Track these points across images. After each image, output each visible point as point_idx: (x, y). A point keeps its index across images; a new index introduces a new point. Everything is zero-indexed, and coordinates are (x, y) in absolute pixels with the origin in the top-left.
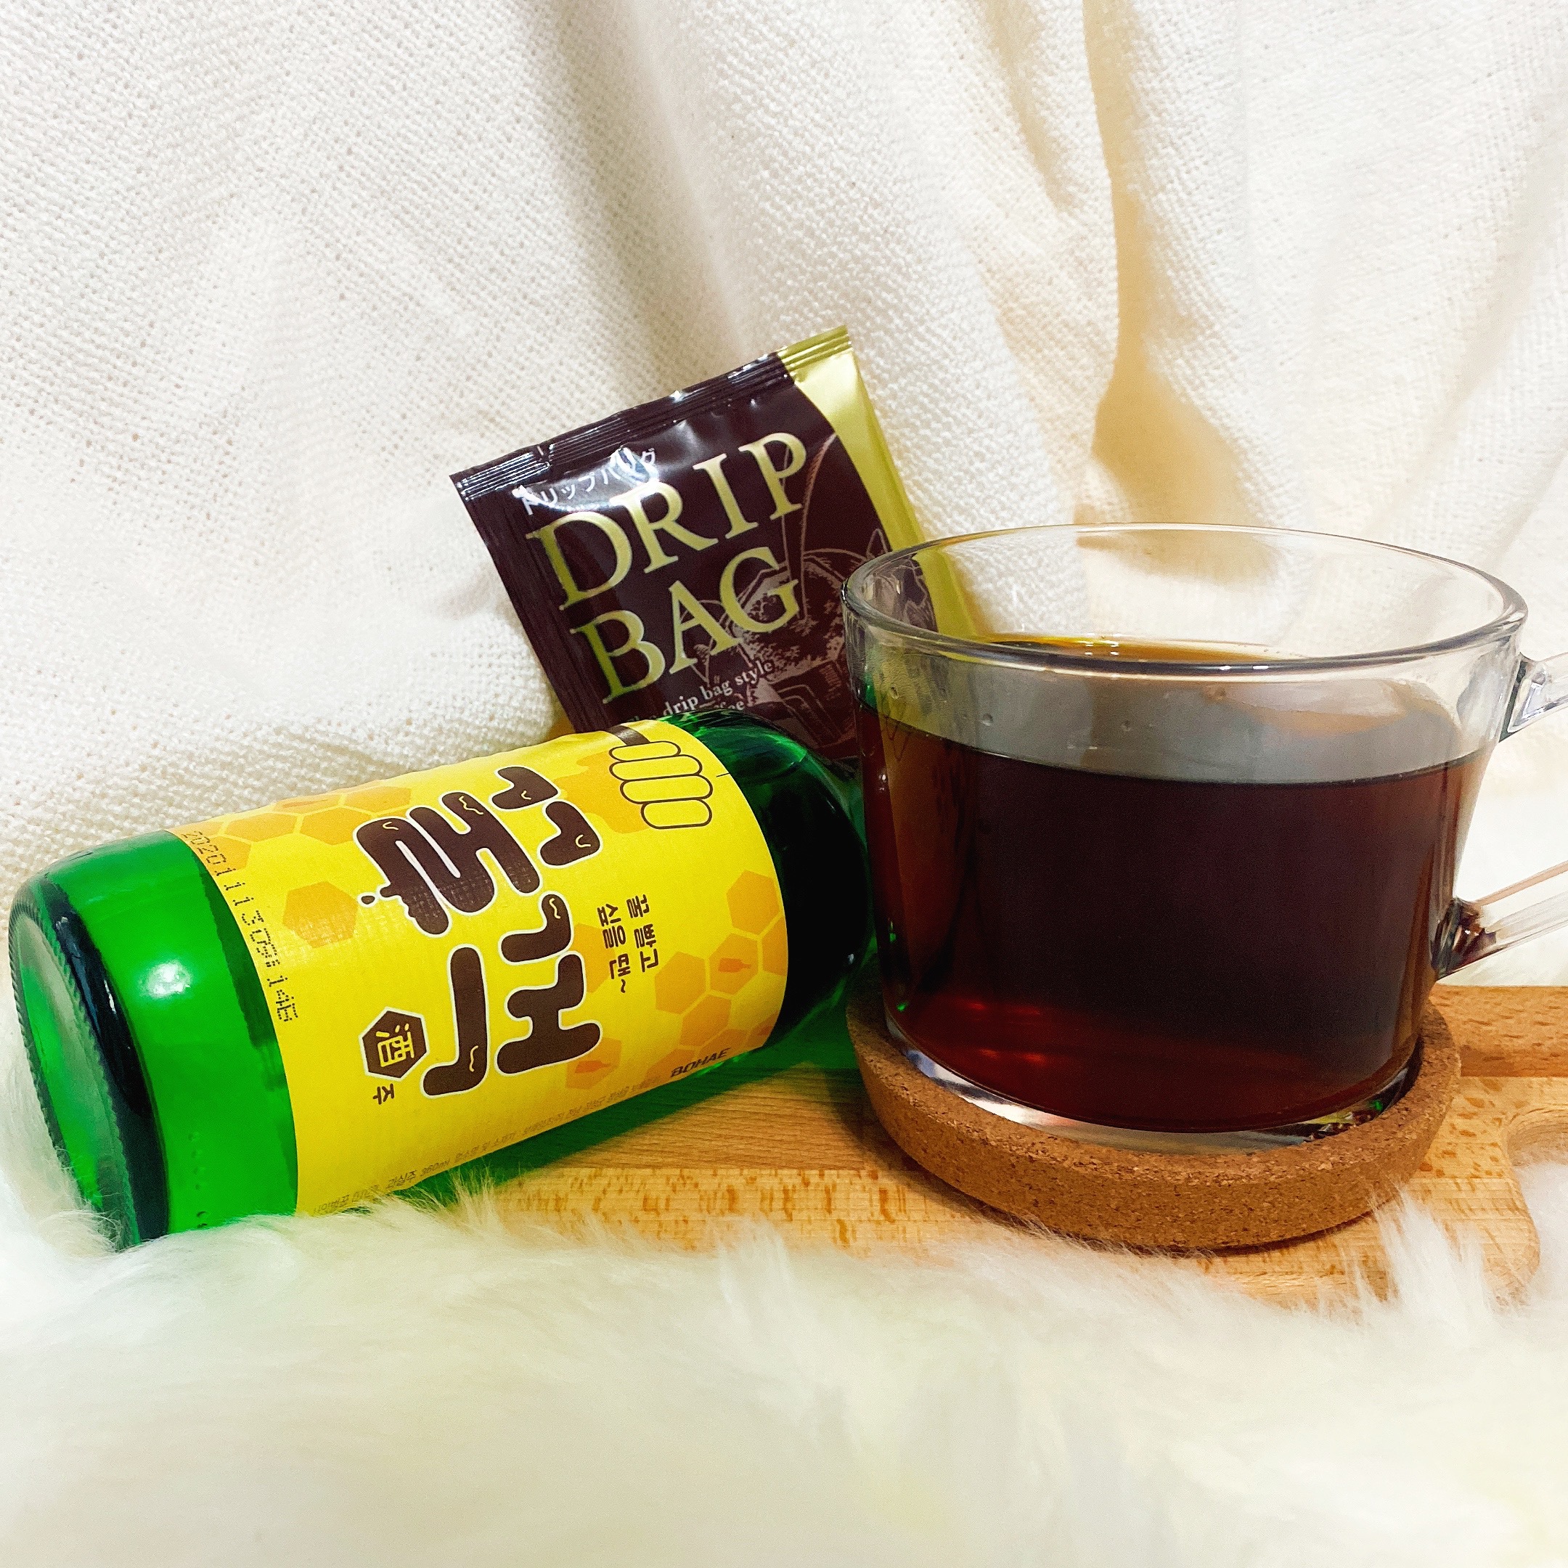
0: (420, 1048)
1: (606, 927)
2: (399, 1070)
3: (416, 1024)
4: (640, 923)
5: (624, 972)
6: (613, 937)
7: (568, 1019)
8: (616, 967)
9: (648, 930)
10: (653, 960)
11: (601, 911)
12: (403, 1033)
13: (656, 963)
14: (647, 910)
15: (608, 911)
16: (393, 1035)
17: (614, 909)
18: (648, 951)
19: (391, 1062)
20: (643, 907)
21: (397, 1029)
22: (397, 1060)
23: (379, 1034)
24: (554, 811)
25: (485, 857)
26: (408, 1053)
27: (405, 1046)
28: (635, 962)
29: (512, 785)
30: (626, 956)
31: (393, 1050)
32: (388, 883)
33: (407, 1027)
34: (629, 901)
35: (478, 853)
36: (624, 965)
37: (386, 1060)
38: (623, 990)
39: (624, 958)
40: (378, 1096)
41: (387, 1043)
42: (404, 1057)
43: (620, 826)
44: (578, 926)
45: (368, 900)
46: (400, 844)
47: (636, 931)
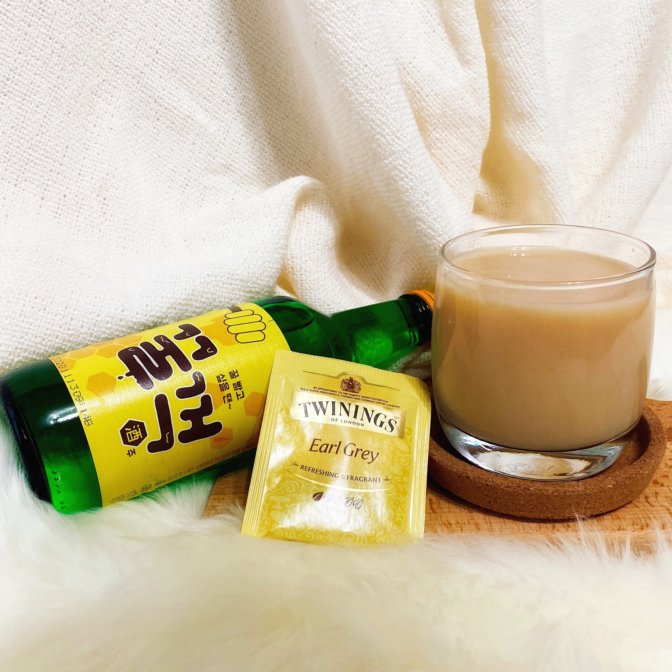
0: (144, 434)
1: (220, 383)
2: (136, 443)
3: (142, 425)
4: (235, 381)
5: (230, 400)
6: (224, 387)
7: (207, 420)
8: (226, 399)
9: (239, 384)
10: (242, 395)
11: (218, 377)
12: (137, 428)
13: (243, 397)
14: (238, 376)
15: (221, 377)
16: (132, 429)
17: (223, 376)
18: (239, 392)
19: (132, 440)
20: (236, 374)
21: (134, 427)
22: (135, 439)
23: (126, 429)
24: (199, 340)
25: (169, 359)
26: (139, 436)
27: (138, 434)
28: (234, 396)
29: (183, 331)
30: (230, 394)
31: (133, 435)
32: (129, 371)
33: (138, 426)
34: (230, 373)
35: (166, 358)
36: (229, 398)
37: (130, 439)
38: (230, 408)
39: (229, 395)
40: (129, 454)
41: (130, 433)
42: (138, 438)
43: (226, 343)
44: (208, 383)
45: (120, 378)
46: (135, 356)
47: (234, 384)
